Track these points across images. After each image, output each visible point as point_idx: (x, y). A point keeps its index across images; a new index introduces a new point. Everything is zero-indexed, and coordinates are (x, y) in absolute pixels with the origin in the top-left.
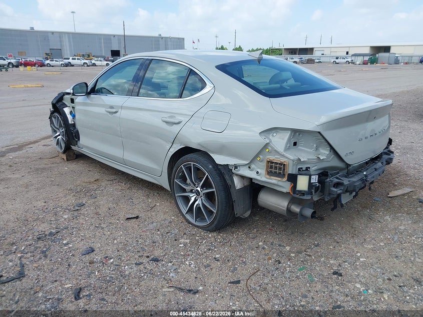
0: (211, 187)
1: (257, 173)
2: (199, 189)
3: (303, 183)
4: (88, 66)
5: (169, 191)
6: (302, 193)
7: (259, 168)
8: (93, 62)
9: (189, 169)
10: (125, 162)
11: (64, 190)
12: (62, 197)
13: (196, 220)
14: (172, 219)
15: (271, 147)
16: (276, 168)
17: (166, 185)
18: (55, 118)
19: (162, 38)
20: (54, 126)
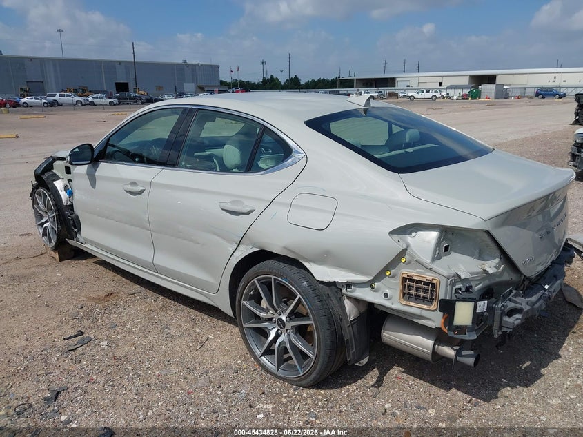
0: (306, 316)
1: (386, 295)
2: (284, 318)
3: (464, 314)
4: (83, 105)
5: (230, 317)
6: (462, 329)
7: (388, 288)
8: (90, 99)
9: (267, 285)
10: (155, 268)
11: (57, 315)
12: (54, 329)
13: (278, 368)
14: (238, 364)
15: (410, 255)
16: (418, 289)
17: (226, 308)
18: (40, 195)
19: (188, 65)
20: (39, 208)
